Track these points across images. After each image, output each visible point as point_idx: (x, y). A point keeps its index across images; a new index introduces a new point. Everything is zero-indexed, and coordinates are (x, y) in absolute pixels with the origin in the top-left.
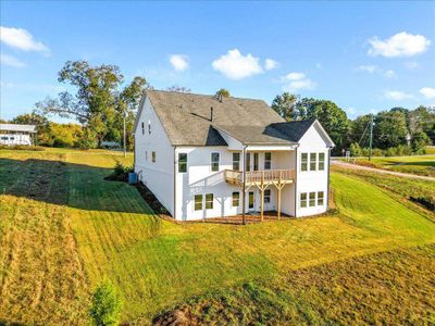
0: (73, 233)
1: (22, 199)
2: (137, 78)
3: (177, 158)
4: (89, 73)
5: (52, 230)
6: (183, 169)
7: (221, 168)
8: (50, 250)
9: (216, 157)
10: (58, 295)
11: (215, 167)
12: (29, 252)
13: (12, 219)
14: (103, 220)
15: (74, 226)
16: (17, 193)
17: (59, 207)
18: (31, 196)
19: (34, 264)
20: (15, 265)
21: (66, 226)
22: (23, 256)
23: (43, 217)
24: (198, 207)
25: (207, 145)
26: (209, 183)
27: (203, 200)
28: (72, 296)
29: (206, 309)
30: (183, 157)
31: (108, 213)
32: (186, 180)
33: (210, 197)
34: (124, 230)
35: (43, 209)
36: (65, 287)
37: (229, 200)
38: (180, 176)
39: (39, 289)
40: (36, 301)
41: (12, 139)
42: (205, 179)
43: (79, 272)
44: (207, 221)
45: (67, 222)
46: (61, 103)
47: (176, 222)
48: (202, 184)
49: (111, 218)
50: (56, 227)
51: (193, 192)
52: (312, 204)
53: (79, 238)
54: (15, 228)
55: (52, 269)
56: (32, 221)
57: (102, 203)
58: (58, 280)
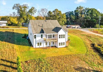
0: (15, 49)
1: (7, 42)
2: (32, 7)
3: (34, 36)
4: (20, 7)
5: (12, 49)
6: (35, 38)
7: (43, 37)
8: (12, 52)
9: (42, 35)
10: (13, 58)
11: (42, 37)
12: (9, 52)
13: (6, 47)
14: (20, 47)
15: (16, 48)
16: (6, 41)
17: (13, 44)
18: (8, 42)
19: (10, 54)
20: (7, 54)
21: (14, 48)
22: (8, 53)
23: (11, 46)
24: (38, 45)
25: (40, 33)
26: (40, 41)
27: (39, 44)
28: (15, 58)
29: (32, 61)
30: (35, 36)
31: (22, 46)
32: (36, 40)
33: (41, 43)
34: (24, 49)
35: (10, 45)
36: (14, 57)
37: (45, 44)
38: (34, 39)
39: (11, 57)
40: (11, 59)
41: (2, 25)
42: (40, 40)
43: (16, 55)
44: (40, 48)
45: (14, 47)
46: (13, 15)
47: (33, 48)
48: (39, 41)
49: (22, 47)
50: (13, 48)
51: (37, 42)
52: (62, 45)
53: (16, 50)
54: (6, 48)
55: (12, 55)
56: (9, 47)
57: (21, 44)
58: (13, 56)
